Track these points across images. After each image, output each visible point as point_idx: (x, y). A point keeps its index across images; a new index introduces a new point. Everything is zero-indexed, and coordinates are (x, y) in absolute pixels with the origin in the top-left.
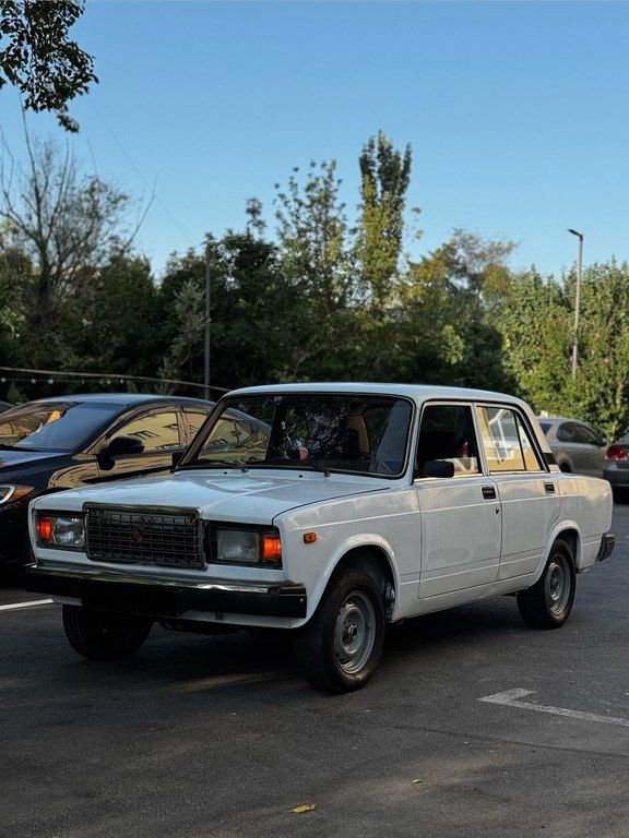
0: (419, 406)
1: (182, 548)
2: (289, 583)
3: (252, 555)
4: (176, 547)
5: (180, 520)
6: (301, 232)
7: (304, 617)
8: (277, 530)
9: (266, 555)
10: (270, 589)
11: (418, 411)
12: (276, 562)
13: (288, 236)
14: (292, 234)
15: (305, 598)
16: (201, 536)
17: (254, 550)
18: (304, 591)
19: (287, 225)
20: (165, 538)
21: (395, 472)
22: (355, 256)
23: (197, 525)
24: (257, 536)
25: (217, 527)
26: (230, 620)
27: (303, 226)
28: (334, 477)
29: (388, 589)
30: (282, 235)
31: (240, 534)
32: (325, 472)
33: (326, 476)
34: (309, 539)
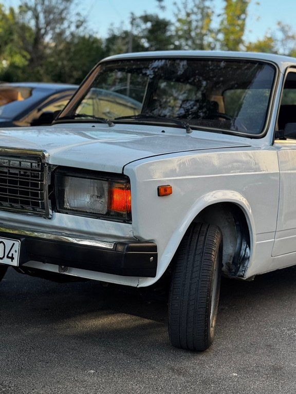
0: (282, 70)
1: (27, 193)
2: (138, 240)
3: (101, 206)
4: (22, 192)
5: (26, 164)
6: (188, 15)
7: (154, 275)
8: (127, 180)
9: (114, 206)
10: (116, 244)
11: (281, 75)
12: (125, 216)
13: (180, 17)
14: (183, 15)
15: (156, 256)
16: (47, 182)
17: (103, 200)
18: (154, 248)
19: (179, 10)
20: (11, 182)
21: (257, 132)
22: (219, 31)
23: (42, 170)
24: (106, 185)
25: (63, 173)
26: (75, 273)
27: (189, 11)
28: (195, 134)
29: (244, 247)
30: (176, 15)
31: (87, 182)
32: (187, 128)
33: (188, 132)
34: (164, 191)
